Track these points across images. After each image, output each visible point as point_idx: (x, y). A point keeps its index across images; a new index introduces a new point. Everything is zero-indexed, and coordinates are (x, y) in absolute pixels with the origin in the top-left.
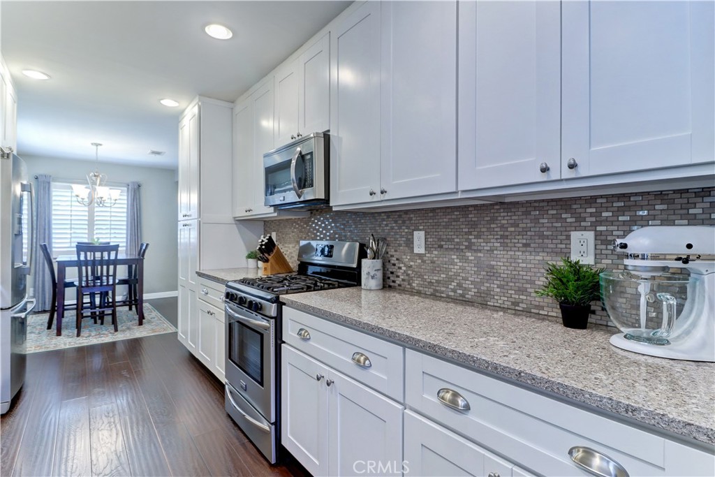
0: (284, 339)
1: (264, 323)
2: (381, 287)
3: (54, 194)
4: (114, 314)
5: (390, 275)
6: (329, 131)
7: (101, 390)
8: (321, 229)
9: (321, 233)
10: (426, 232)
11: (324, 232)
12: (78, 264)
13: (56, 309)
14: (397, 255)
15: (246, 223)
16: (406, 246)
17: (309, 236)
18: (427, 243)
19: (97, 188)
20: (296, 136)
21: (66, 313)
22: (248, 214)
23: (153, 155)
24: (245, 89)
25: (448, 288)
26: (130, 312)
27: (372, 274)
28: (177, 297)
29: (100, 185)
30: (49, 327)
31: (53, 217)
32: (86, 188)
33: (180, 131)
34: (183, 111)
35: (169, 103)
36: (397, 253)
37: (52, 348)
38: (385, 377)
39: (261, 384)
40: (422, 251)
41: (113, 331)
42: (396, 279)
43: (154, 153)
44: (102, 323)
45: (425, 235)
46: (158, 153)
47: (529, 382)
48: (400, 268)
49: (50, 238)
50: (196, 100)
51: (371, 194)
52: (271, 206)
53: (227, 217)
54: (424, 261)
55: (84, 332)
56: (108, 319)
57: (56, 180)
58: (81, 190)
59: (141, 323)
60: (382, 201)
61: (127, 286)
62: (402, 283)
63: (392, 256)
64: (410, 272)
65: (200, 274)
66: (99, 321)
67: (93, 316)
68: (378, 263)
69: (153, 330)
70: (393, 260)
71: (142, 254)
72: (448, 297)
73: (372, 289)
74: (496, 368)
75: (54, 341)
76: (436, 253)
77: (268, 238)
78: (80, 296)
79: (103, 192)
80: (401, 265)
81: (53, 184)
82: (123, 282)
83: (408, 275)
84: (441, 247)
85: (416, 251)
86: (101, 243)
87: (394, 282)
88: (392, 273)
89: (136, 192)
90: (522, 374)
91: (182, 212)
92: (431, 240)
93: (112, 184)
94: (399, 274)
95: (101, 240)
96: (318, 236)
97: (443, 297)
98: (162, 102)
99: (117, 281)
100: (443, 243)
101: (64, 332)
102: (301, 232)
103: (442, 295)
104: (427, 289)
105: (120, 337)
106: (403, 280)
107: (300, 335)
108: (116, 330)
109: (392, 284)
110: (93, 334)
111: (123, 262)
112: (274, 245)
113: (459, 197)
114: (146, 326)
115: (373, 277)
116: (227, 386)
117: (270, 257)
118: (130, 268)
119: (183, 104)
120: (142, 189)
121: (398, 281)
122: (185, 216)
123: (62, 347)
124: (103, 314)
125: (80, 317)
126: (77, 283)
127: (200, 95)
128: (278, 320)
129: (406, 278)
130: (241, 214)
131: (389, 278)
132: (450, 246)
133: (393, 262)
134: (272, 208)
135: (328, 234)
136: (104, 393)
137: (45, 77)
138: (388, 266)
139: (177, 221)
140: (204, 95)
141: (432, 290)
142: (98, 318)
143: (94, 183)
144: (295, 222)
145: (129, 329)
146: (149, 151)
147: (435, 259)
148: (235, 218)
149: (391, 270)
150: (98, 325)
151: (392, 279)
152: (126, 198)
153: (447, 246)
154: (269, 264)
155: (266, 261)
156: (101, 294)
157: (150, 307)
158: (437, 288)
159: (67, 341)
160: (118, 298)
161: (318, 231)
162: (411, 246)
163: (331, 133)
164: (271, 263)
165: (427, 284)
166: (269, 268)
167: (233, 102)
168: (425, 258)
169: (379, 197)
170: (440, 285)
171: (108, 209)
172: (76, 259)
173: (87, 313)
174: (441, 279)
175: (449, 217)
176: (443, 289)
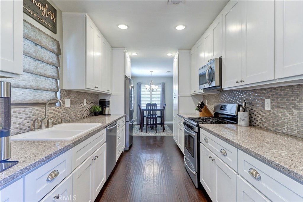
0: (201, 141)
1: (194, 134)
2: (248, 125)
3: (142, 88)
4: (156, 127)
5: (254, 120)
6: (222, 56)
7: (150, 149)
8: (224, 98)
9: (224, 100)
10: (271, 99)
11: (225, 99)
12: (146, 110)
13: (142, 124)
14: (257, 111)
15: (195, 96)
16: (261, 106)
17: (219, 101)
18: (272, 105)
19: (152, 86)
20: (210, 60)
21: (144, 125)
22: (195, 93)
23: (168, 73)
24: (194, 45)
25: (283, 128)
26: (161, 127)
27: (243, 118)
28: (173, 124)
29: (153, 84)
30: (140, 129)
31: (142, 95)
32: (149, 86)
33: (174, 64)
34: (174, 56)
35: (169, 54)
36: (257, 110)
37: (140, 135)
38: (231, 160)
39: (193, 157)
40: (269, 109)
41: (155, 133)
42: (256, 122)
43: (168, 72)
44: (153, 130)
45: (271, 101)
46: (169, 72)
47: (282, 169)
48: (258, 117)
49: (141, 102)
50: (177, 52)
51: (237, 83)
52: (202, 89)
53: (188, 94)
54: (270, 114)
55: (148, 132)
56: (154, 128)
57: (142, 84)
58: (147, 87)
59: (163, 131)
60: (242, 85)
61: (160, 118)
62: (259, 124)
63: (255, 111)
64: (263, 119)
65: (179, 115)
66: (152, 129)
67: (151, 127)
68: (246, 114)
69: (167, 134)
70: (255, 113)
71: (164, 108)
72: (283, 133)
73: (243, 125)
74: (269, 161)
75: (140, 133)
76: (277, 110)
77: (201, 102)
78: (147, 121)
79: (153, 87)
80: (259, 115)
81: (141, 85)
82: (159, 117)
83: (262, 120)
84: (279, 107)
85: (266, 109)
86: (153, 104)
87: (255, 123)
88: (255, 119)
89: (163, 86)
90: (279, 165)
91: (174, 92)
92: (274, 103)
93: (156, 84)
94: (258, 120)
95: (153, 103)
96: (223, 101)
97: (279, 133)
98: (167, 55)
99: (157, 116)
100: (280, 105)
101: (143, 131)
102: (216, 99)
103: (280, 132)
104: (272, 128)
105: (157, 135)
106: (260, 123)
107: (205, 140)
108: (156, 132)
109: (254, 124)
110: (150, 132)
111: (159, 110)
112: (204, 105)
113: (277, 82)
114: (165, 132)
115: (243, 120)
116: (184, 156)
117: (202, 110)
118: (161, 112)
119: (174, 54)
120: (165, 84)
121: (258, 123)
122: (174, 94)
123: (142, 135)
124: (153, 127)
125: (147, 127)
126: (146, 116)
127: (179, 50)
128: (198, 133)
129: (261, 122)
130: (193, 93)
131: (253, 121)
132: (284, 107)
133: (255, 114)
134: (202, 90)
135: (227, 100)
136: (150, 151)
137: (136, 54)
138: (253, 115)
139: (173, 96)
140: (180, 49)
141: (274, 129)
142: (152, 128)
143: (151, 84)
144: (214, 95)
145: (160, 132)
146: (166, 72)
147: (276, 113)
148: (191, 94)
149: (254, 118)
150: (152, 130)
151: (255, 122)
152: (160, 88)
153: (282, 107)
154: (202, 112)
155: (201, 111)
156: (153, 120)
157: (167, 126)
158: (277, 128)
159: (144, 134)
160: (158, 122)
161: (223, 99)
162: (264, 106)
163: (223, 57)
164: (203, 112)
165: (272, 125)
166: (202, 114)
167: (190, 50)
168: (270, 112)
169: (240, 84)
170: (279, 126)
171: (155, 92)
172: (146, 108)
173: (149, 126)
174: (279, 123)
175: (284, 91)
176: (280, 128)
